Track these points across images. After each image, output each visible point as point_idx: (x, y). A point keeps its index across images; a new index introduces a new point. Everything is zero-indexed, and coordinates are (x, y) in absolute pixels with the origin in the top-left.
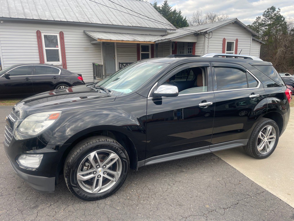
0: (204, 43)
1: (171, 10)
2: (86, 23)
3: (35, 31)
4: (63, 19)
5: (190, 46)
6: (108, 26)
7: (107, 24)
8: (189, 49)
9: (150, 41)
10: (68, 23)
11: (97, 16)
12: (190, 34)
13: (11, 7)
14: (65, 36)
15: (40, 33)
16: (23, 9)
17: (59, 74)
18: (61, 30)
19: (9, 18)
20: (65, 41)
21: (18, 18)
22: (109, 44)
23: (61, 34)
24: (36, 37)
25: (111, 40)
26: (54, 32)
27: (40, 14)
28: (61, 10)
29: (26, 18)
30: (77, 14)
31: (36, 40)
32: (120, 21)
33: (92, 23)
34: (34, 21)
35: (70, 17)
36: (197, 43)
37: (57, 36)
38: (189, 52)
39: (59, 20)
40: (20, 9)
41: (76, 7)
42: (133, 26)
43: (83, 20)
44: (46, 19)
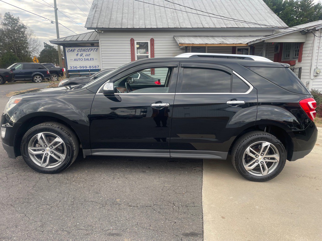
0: (313, 43)
1: (313, 4)
2: (175, 28)
3: (130, 39)
4: (154, 26)
5: (297, 48)
6: (198, 29)
7: (197, 27)
8: (296, 50)
9: (240, 43)
10: (158, 29)
11: (189, 20)
12: (292, 32)
13: (112, 18)
14: (155, 42)
15: (133, 40)
16: (122, 19)
17: (138, 78)
18: (151, 37)
19: (108, 28)
20: (155, 47)
21: (115, 28)
22: (200, 49)
23: (152, 41)
24: (130, 45)
25: (193, 44)
26: (145, 39)
27: (134, 23)
28: (156, 18)
29: (121, 28)
30: (169, 21)
31: (130, 47)
32: (213, 23)
33: (181, 28)
34: (134, 29)
35: (161, 24)
36: (305, 43)
37: (147, 43)
38: (296, 54)
39: (150, 27)
40: (120, 19)
41: (171, 13)
42: (227, 28)
43: (173, 25)
44: (138, 27)
